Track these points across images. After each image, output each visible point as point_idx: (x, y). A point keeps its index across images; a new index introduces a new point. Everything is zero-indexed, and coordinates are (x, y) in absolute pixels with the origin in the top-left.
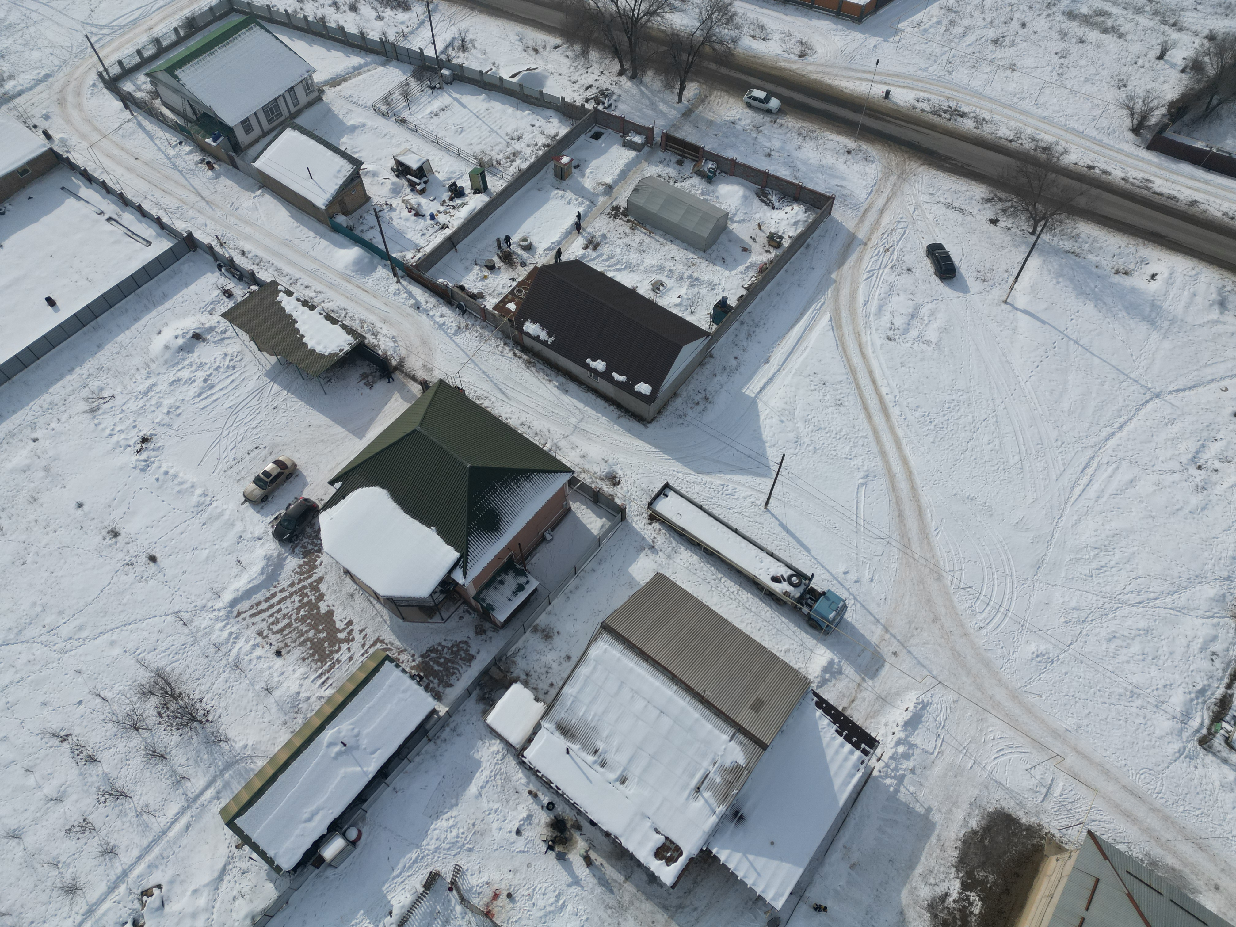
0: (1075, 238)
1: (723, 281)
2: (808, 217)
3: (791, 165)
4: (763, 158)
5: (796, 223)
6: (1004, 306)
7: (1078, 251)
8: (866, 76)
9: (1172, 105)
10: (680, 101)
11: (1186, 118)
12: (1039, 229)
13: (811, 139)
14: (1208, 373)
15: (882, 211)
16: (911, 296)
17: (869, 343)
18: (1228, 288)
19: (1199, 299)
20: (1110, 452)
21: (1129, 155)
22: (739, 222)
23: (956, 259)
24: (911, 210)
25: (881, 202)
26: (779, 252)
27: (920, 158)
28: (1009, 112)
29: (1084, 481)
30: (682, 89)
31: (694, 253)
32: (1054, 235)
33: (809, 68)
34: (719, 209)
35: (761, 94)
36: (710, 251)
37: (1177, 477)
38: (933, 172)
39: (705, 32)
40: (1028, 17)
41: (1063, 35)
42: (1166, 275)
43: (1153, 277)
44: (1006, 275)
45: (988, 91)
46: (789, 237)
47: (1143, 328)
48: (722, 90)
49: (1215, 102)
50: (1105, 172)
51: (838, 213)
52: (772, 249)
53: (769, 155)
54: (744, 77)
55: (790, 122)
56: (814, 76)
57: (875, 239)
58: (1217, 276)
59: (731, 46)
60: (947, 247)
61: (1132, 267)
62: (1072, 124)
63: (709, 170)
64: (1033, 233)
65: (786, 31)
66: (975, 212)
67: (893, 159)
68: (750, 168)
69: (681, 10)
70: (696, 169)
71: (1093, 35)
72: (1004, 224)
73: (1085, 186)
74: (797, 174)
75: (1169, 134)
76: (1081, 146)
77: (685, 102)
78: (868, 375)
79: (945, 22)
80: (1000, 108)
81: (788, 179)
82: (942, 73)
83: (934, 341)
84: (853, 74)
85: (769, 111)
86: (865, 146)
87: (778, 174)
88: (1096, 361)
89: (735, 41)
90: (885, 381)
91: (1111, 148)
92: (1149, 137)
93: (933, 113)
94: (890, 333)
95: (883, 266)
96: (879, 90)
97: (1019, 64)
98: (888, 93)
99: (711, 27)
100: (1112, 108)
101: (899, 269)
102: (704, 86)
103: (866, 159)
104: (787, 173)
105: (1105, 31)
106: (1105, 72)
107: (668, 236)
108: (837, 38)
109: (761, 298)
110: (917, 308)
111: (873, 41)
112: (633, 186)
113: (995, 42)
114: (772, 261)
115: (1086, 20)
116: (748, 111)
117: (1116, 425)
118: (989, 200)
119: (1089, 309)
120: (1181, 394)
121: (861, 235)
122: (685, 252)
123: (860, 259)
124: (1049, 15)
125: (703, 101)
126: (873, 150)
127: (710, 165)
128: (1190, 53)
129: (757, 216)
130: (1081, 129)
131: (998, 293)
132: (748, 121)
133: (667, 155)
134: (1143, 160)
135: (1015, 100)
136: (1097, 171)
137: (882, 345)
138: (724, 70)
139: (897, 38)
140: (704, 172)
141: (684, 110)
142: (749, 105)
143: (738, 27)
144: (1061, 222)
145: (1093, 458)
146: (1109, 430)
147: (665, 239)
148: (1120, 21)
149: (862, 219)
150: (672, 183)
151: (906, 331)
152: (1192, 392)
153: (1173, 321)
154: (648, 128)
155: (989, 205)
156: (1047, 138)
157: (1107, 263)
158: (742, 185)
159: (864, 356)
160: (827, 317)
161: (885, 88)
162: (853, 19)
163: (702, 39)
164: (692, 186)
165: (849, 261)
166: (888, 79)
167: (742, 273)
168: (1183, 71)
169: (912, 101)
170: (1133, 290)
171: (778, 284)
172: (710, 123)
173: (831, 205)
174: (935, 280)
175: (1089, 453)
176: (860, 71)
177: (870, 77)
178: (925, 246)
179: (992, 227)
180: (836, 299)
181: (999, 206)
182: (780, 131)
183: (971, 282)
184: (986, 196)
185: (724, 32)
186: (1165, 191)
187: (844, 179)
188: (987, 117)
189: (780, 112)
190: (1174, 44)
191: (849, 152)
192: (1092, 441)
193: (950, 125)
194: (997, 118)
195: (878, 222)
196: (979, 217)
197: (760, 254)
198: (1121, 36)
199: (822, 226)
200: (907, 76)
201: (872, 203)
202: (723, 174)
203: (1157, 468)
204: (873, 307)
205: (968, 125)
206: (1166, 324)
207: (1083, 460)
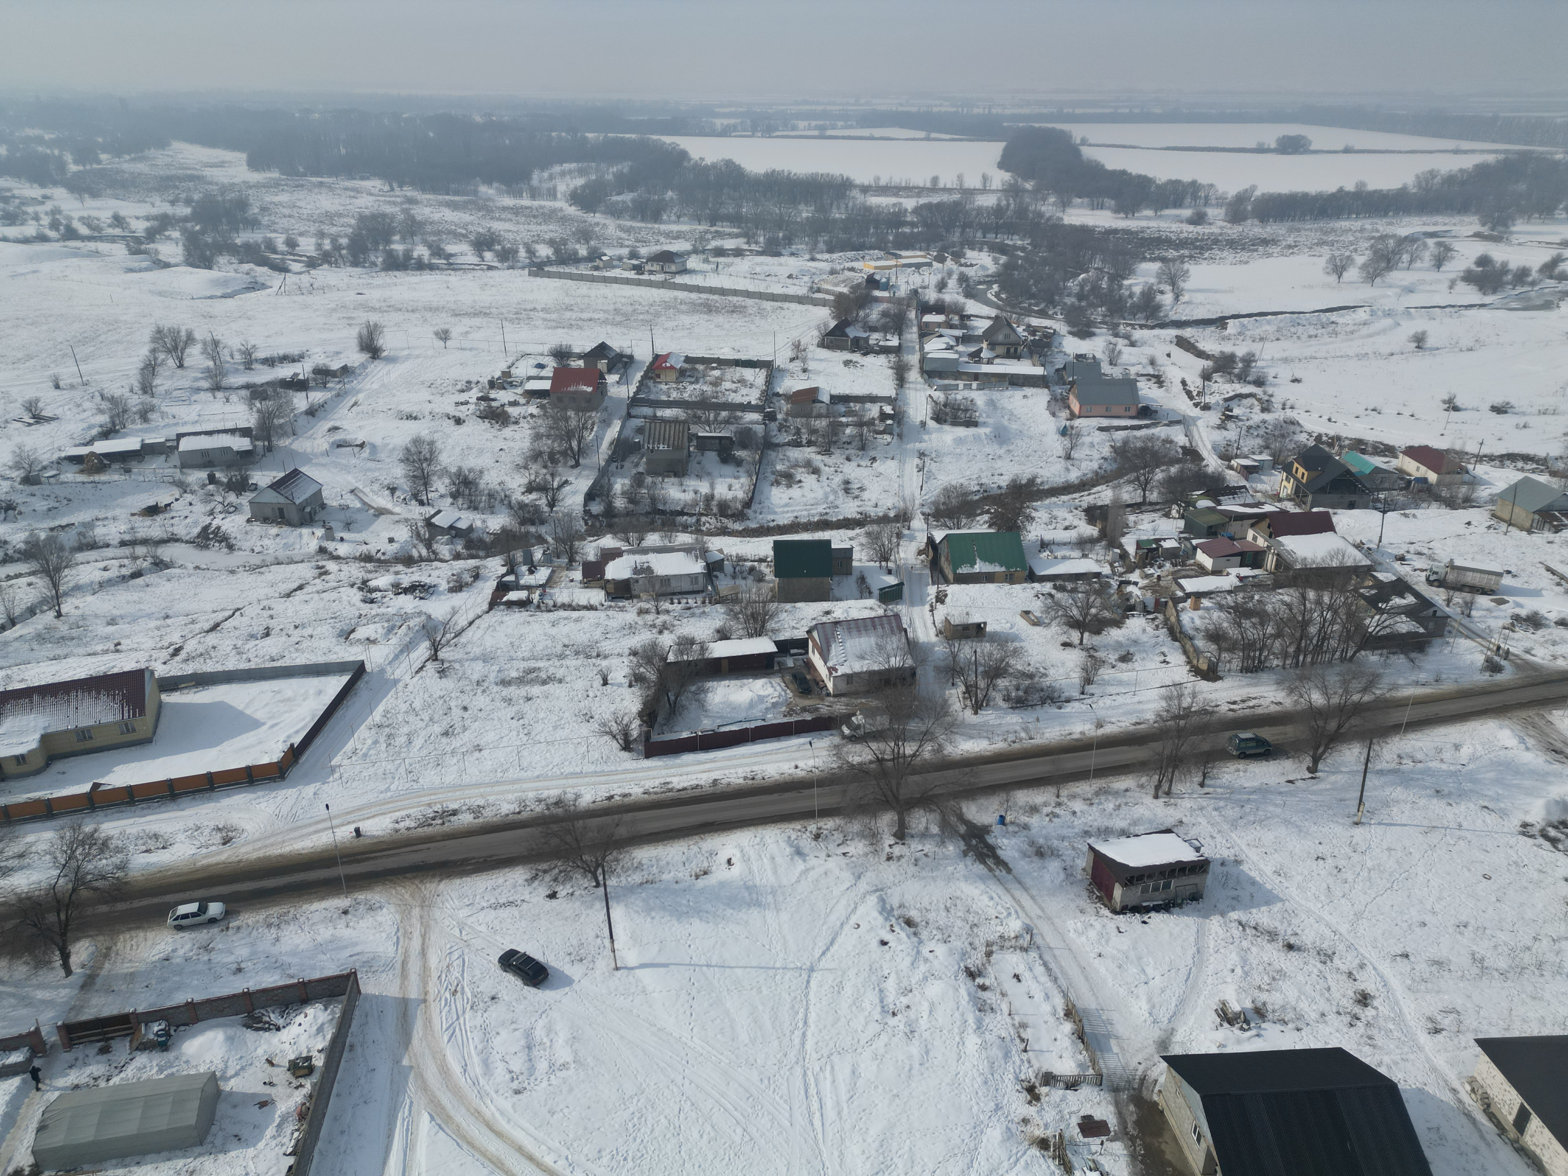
0: (639, 867)
1: (251, 1166)
2: (333, 1012)
3: (278, 966)
4: (232, 978)
5: (320, 1030)
6: (618, 974)
7: (650, 878)
8: (320, 826)
9: (640, 714)
10: (68, 972)
11: (660, 719)
12: (601, 878)
13: (287, 923)
14: (834, 919)
15: (423, 953)
16: (514, 1026)
17: (497, 1115)
18: (793, 837)
19: (779, 860)
20: (815, 1056)
21: (635, 771)
22: (237, 1074)
23: (537, 954)
24: (456, 932)
25: (416, 944)
26: (315, 1078)
27: (434, 876)
28: (501, 788)
29: (815, 1106)
30: (66, 957)
31: (184, 1157)
32: (619, 876)
33: (243, 850)
34: (198, 1076)
35: (193, 907)
36: (209, 1138)
37: (884, 1038)
38: (457, 881)
39: (72, 876)
40: (466, 700)
41: (509, 701)
42: (738, 855)
43: (729, 862)
44: (599, 941)
45: (466, 779)
46: (320, 1051)
47: (754, 914)
48: (130, 929)
49: (672, 698)
50: (625, 796)
51: (369, 986)
52: (302, 1081)
53: (239, 970)
54: (156, 900)
55: (249, 918)
56: (255, 856)
57: (433, 988)
58: (778, 832)
59: (120, 874)
60: (521, 949)
61: (706, 864)
62: (567, 770)
63: (157, 1035)
64: (598, 885)
65: (191, 825)
66: (527, 897)
67: (404, 892)
68: (220, 999)
69: (22, 868)
70: (135, 1044)
71: (536, 690)
72: (564, 893)
73: (616, 817)
74: (291, 972)
75: (655, 738)
76: (588, 784)
77: (79, 971)
78: (518, 1155)
79: (382, 739)
80: (488, 789)
81: (281, 983)
82: (407, 785)
83: (569, 1059)
84: (305, 831)
85: (213, 921)
86: (361, 896)
87: (264, 986)
88: (739, 971)
89: (122, 867)
90: (543, 1147)
91: (616, 773)
92: (641, 748)
93: (422, 825)
94: (515, 1085)
95: (460, 1012)
96: (345, 833)
97: (482, 743)
98: (357, 830)
99: (79, 867)
100: (592, 739)
101: (482, 1005)
102: (101, 938)
103: (371, 909)
104: (276, 977)
105: (544, 682)
106: (567, 714)
107: (128, 1160)
108: (263, 805)
109: (321, 1152)
110: (528, 1035)
111: (309, 790)
112: (34, 1125)
113: (446, 734)
114: (311, 1096)
115: (520, 681)
116: (182, 934)
117: (801, 1024)
118: (534, 878)
119: (697, 926)
120: (829, 955)
121: (413, 994)
122: (169, 1163)
123: (428, 1022)
124: (484, 691)
125: (106, 956)
126: (375, 896)
127: (156, 1028)
128: (626, 671)
129: (260, 1051)
130: (578, 770)
131: (603, 964)
132: (188, 946)
133: (79, 1051)
134: (649, 769)
135: (499, 775)
136: (617, 798)
137: (514, 1106)
138: (121, 906)
139: (337, 775)
140: (151, 1041)
141: (80, 981)
142: (180, 928)
143: (118, 850)
144: (617, 860)
145: (805, 1074)
146: (798, 1033)
147: (125, 1166)
148: (551, 670)
149: (404, 975)
150: (102, 1084)
151: (532, 1069)
152: (835, 947)
153: (773, 892)
154: (30, 1034)
155: (536, 883)
156: (552, 793)
157: (683, 874)
158: (218, 1026)
159: (499, 1134)
160: (426, 1117)
161: (352, 828)
162: (272, 779)
163: (70, 886)
164: (139, 1069)
165: (415, 1032)
166: (350, 818)
167: (274, 1137)
168: (630, 686)
169: (391, 826)
170: (722, 885)
171: (336, 1119)
172: (132, 977)
173: (356, 980)
174: (531, 992)
175: (798, 1070)
176: (310, 825)
177: (327, 824)
178: (496, 961)
179: (554, 902)
180: (425, 1088)
181: (548, 878)
182: (240, 935)
183: (569, 970)
184: (528, 876)
185: (105, 863)
186: (686, 785)
187: (356, 944)
188: (481, 802)
189: (228, 914)
190: (609, 670)
191: (345, 912)
192: (792, 1056)
193: (447, 828)
194: (491, 799)
195: (425, 969)
196: (535, 900)
197: (289, 1096)
198: (560, 681)
199: (357, 1012)
200: (370, 805)
201: (406, 951)
202: (182, 1028)
203: (863, 1042)
204: (476, 1068)
205: (466, 819)
206: (770, 897)
207: (799, 1083)
